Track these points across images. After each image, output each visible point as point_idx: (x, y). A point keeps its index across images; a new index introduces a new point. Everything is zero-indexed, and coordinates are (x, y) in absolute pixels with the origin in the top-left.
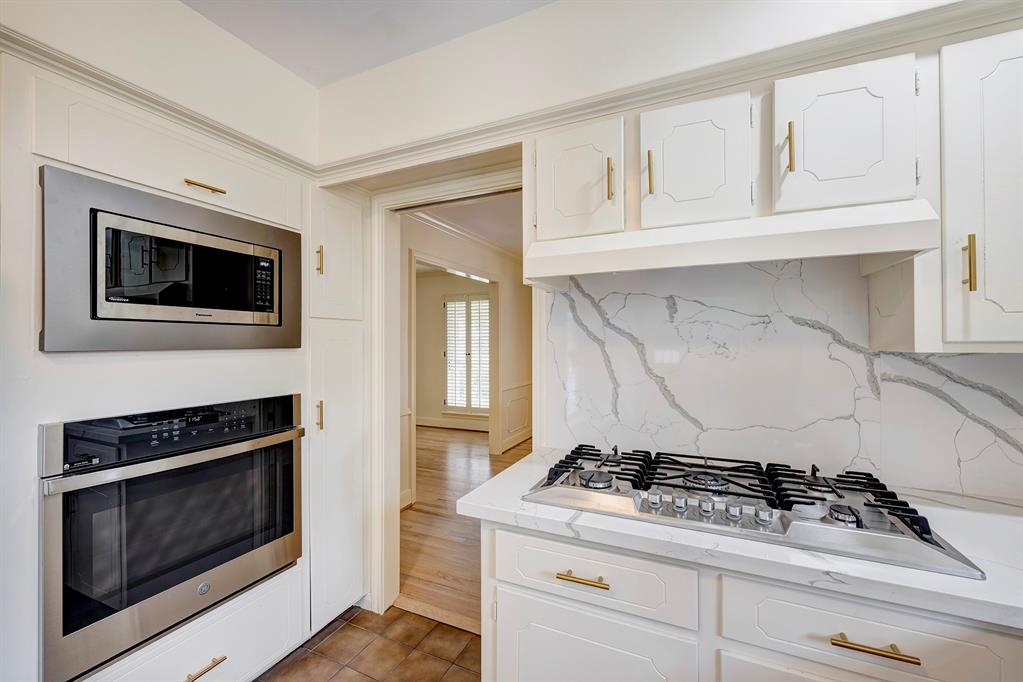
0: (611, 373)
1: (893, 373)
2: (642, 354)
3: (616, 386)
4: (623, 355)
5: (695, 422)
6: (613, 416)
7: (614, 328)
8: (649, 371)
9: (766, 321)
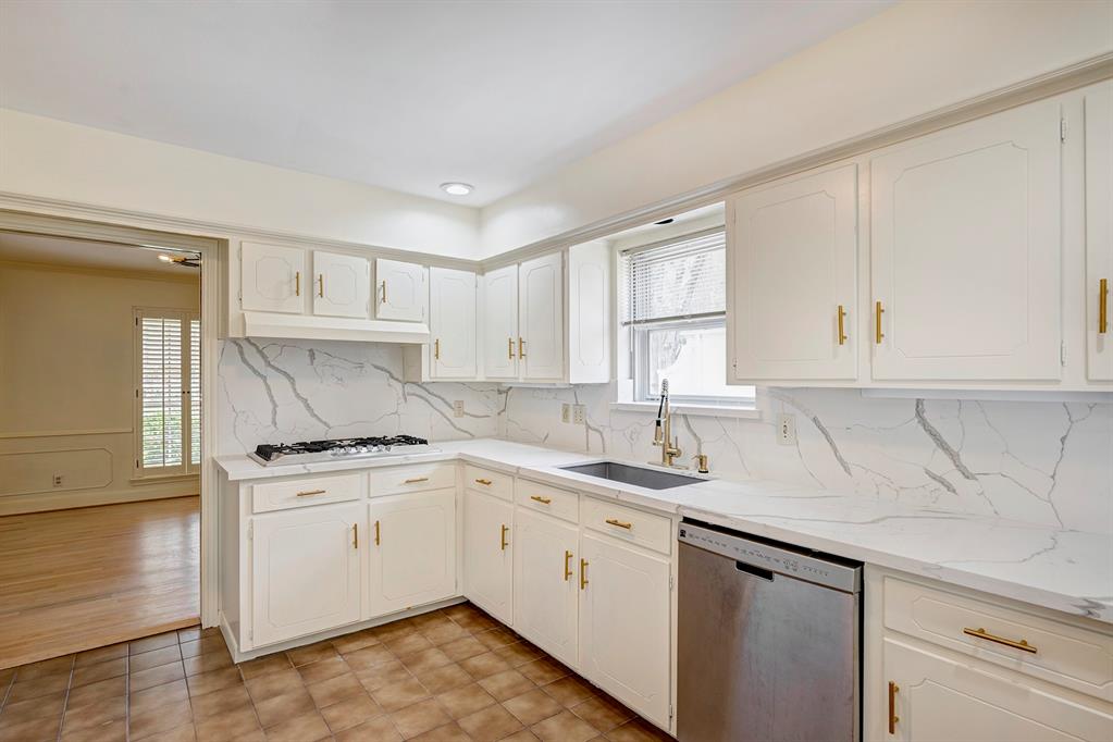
0: (271, 397)
1: (412, 392)
2: (293, 384)
3: (275, 406)
4: (279, 385)
5: (325, 423)
6: (272, 426)
7: (273, 367)
8: (298, 395)
9: (361, 366)
